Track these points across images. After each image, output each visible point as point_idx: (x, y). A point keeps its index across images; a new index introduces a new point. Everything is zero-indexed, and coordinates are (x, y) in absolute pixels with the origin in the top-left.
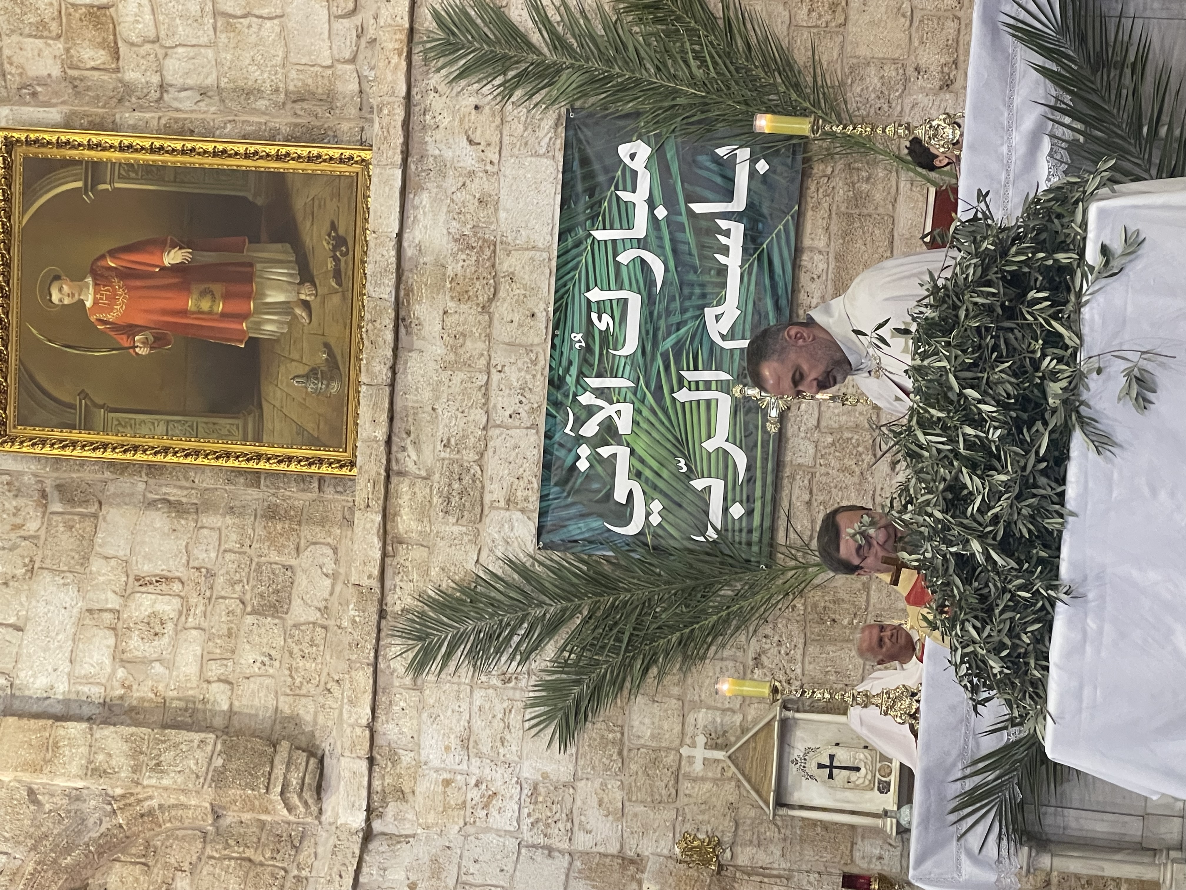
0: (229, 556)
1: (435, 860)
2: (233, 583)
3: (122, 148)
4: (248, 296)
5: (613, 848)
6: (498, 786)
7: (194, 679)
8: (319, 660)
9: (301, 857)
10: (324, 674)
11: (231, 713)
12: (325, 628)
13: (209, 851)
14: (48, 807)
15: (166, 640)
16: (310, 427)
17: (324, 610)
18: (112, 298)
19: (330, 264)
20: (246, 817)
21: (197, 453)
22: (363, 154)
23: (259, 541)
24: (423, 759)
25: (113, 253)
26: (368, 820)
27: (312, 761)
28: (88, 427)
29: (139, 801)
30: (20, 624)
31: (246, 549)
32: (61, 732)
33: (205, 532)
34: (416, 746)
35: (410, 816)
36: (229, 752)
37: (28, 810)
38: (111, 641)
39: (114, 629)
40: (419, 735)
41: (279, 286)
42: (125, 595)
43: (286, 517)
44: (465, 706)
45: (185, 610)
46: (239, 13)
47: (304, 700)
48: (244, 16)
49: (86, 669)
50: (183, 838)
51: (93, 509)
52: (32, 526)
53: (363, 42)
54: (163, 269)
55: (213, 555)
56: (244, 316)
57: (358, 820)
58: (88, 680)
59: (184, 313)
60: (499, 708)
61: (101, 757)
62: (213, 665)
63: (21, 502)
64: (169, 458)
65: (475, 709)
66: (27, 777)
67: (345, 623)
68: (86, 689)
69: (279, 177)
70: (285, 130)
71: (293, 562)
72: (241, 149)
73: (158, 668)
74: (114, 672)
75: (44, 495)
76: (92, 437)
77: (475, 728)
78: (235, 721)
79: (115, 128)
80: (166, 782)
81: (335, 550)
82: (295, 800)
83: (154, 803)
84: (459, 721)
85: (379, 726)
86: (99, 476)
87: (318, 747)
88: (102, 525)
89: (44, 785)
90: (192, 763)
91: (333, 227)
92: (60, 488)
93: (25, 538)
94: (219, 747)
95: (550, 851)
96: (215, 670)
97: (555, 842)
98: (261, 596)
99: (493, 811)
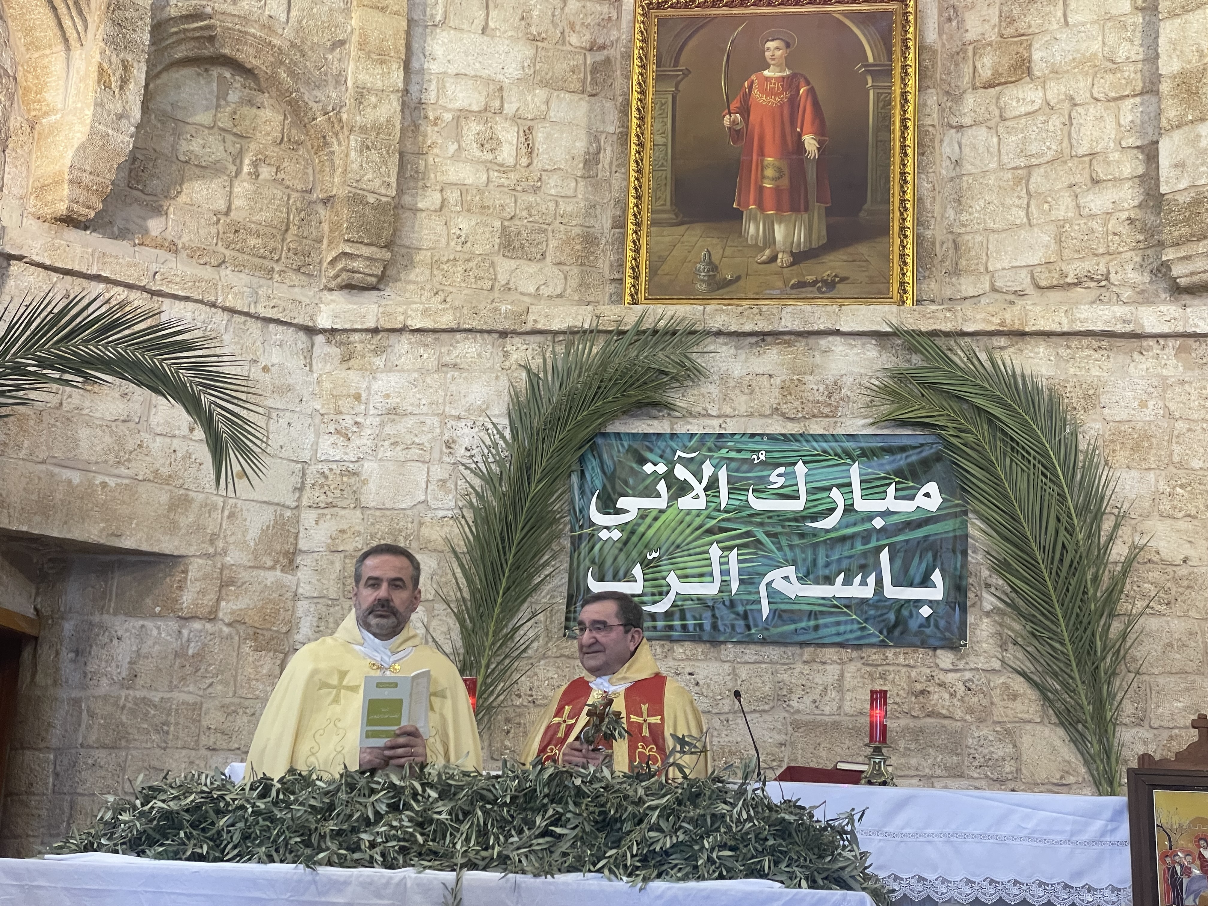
0: (552, 205)
1: (289, 388)
2: (528, 209)
3: (904, 94)
4: (779, 208)
5: (303, 545)
6: (356, 441)
7: (445, 178)
8: (463, 284)
9: (290, 274)
10: (451, 289)
11: (415, 210)
12: (492, 289)
13: (294, 195)
14: (330, 57)
15: (478, 153)
16: (665, 268)
17: (507, 287)
18: (771, 93)
19: (810, 278)
20: (326, 227)
21: (639, 171)
22: (909, 302)
23: (566, 231)
24: (378, 375)
25: (811, 91)
26: (323, 331)
27: (374, 280)
28: (659, 78)
30: (488, 31)
31: (559, 219)
32: (395, 66)
33: (573, 184)
34: (389, 369)
35: (328, 368)
36: (380, 207)
37: (326, 39)
38: (475, 108)
39: (486, 110)
40: (398, 371)
41: (789, 235)
42: (516, 118)
44: (425, 409)
45: (504, 169)
46: (1031, 187)
47: (428, 272)
48: (1028, 193)
49: (451, 86)
50: (305, 173)
51: (589, 89)
52: (574, 39)
53: (1012, 297)
54: (800, 135)
55: (553, 192)
56: (761, 207)
57: (324, 321)
58: (441, 89)
59: (762, 153)
60: (424, 439)
61: (373, 99)
62: (456, 194)
64: (634, 147)
65: (422, 418)
66: (355, 38)
67: (495, 304)
68: (433, 87)
69: (885, 231)
70: (928, 234)
71: (549, 259)
72: (909, 196)
73: (453, 148)
74: (448, 110)
75: (600, 48)
76: (650, 82)
77: (405, 419)
78: (408, 214)
79: (921, 88)
80: (353, 155)
81: (560, 296)
82: (340, 266)
83: (335, 147)
84: (412, 404)
85: (405, 338)
86: (618, 92)
87: (387, 285)
88: (576, 97)
89: (349, 54)
90: (369, 176)
91: (843, 279)
92: (608, 61)
93: (563, 33)
94: (384, 199)
95: (301, 489)
96: (453, 196)
97: (307, 493)
98: (519, 233)
99: (334, 437)
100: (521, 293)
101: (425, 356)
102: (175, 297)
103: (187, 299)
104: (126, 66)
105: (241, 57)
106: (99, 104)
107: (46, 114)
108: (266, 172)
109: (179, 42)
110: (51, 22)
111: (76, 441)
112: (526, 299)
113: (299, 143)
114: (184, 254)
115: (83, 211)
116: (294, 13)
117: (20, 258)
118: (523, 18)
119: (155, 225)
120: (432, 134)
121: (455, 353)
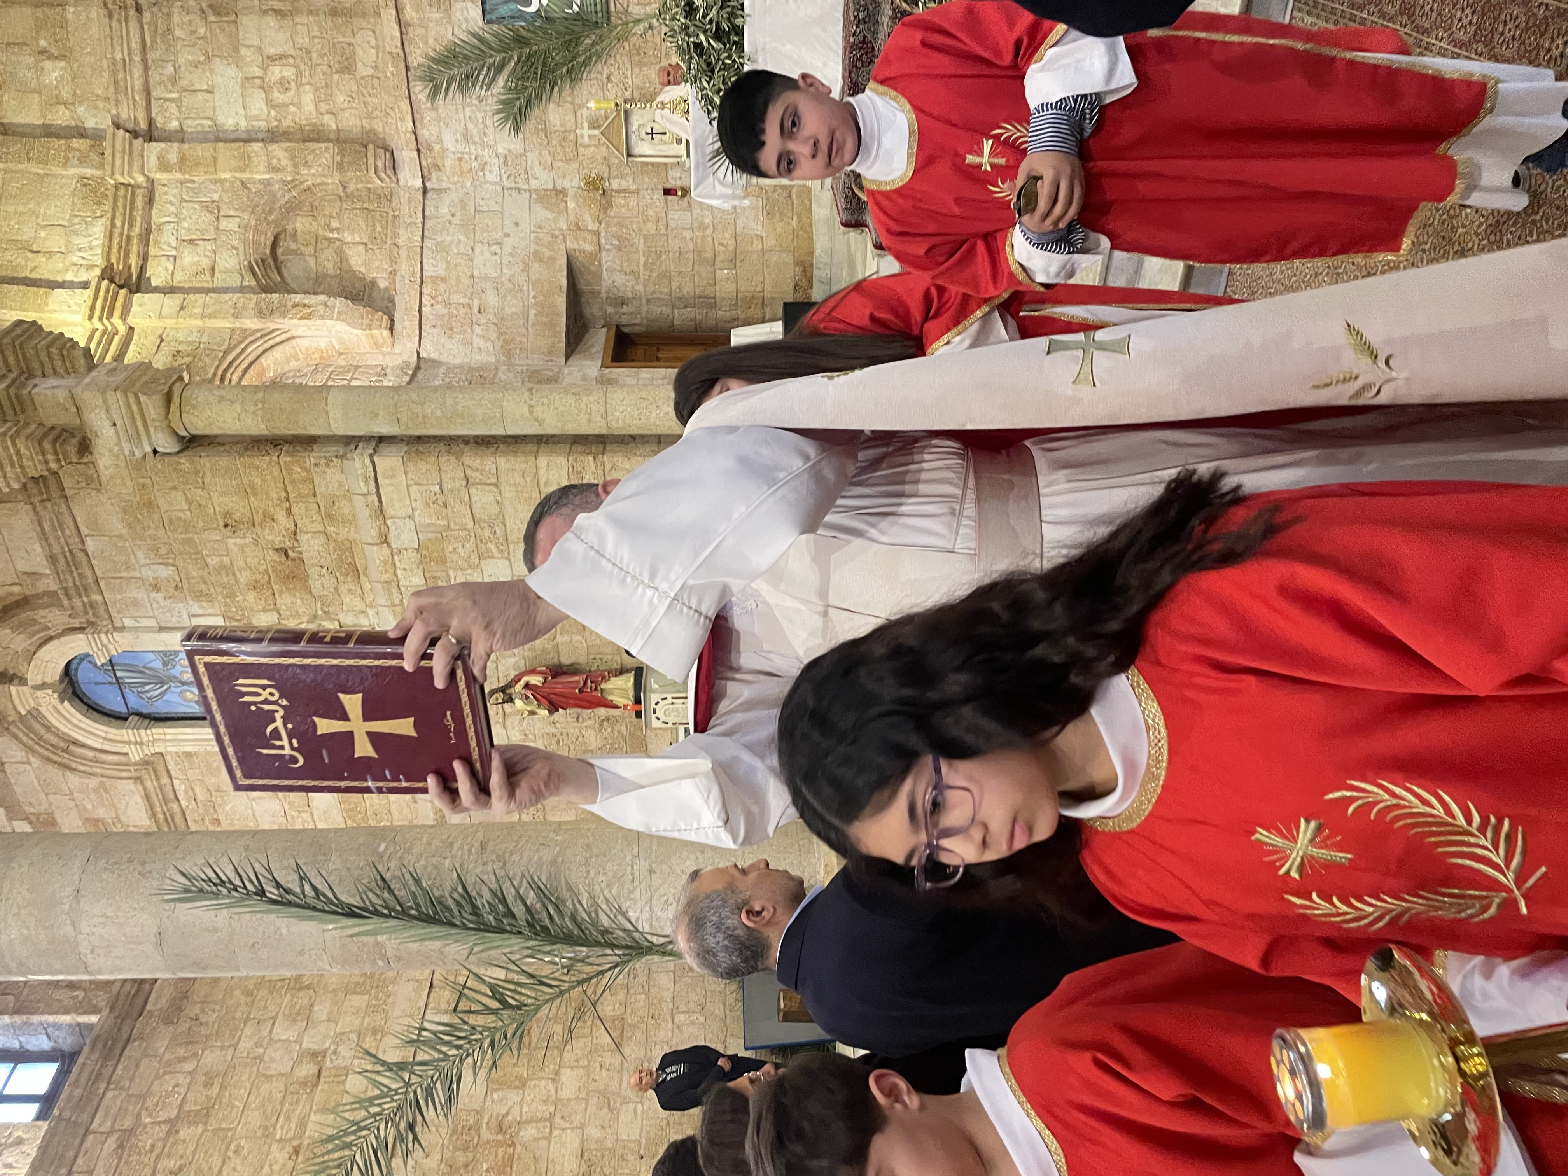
0: (316, 40)
1: (462, 201)
2: (322, 56)
5: (550, 186)
6: (486, 158)
7: (314, 112)
8: (379, 97)
9: (394, 204)
10: (384, 104)
11: (338, 131)
12: (378, 78)
13: (345, 206)
14: (254, 190)
15: (292, 92)
17: (376, 68)
20: (360, 186)
23: (331, 30)
24: (445, 147)
26: (423, 182)
27: (387, 154)
29: (301, 183)
30: (210, 89)
31: (324, 35)
32: (250, 149)
33: (299, 27)
34: (440, 141)
35: (445, 178)
36: (342, 153)
37: (243, 193)
38: (263, 96)
39: (263, 88)
40: (441, 135)
42: (264, 68)
43: (342, 14)
44: (462, 117)
45: (299, 74)
47: (376, 120)
49: (254, 112)
50: (329, 200)
51: (233, 18)
52: (202, 31)
55: (307, 40)
57: (418, 183)
58: (257, 118)
60: (480, 116)
61: (275, 161)
62: (323, 105)
63: (191, 17)
66: (238, 175)
67: (389, 75)
68: (256, 123)
71: (352, 41)
73: (292, 109)
75: (203, 12)
78: (342, 135)
80: (313, 171)
81: (374, 32)
82: (383, 175)
83: (310, 183)
85: (418, 132)
87: (389, 145)
88: (240, 26)
89: (249, 178)
90: (324, 160)
93: (199, 39)
94: (336, 150)
95: (519, 190)
97: (521, 186)
98: (339, 62)
99: (487, 173)
100: (378, 58)
102: (422, 269)
103: (421, 262)
104: (295, 305)
105: (269, 243)
106: (322, 317)
107: (333, 346)
108: (335, 224)
109: (271, 279)
110: (280, 348)
111: (513, 314)
112: (380, 55)
113: (312, 205)
114: (395, 266)
115: (384, 322)
116: (232, 213)
117: (418, 353)
118: (196, 66)
119: (382, 284)
120: (287, 123)
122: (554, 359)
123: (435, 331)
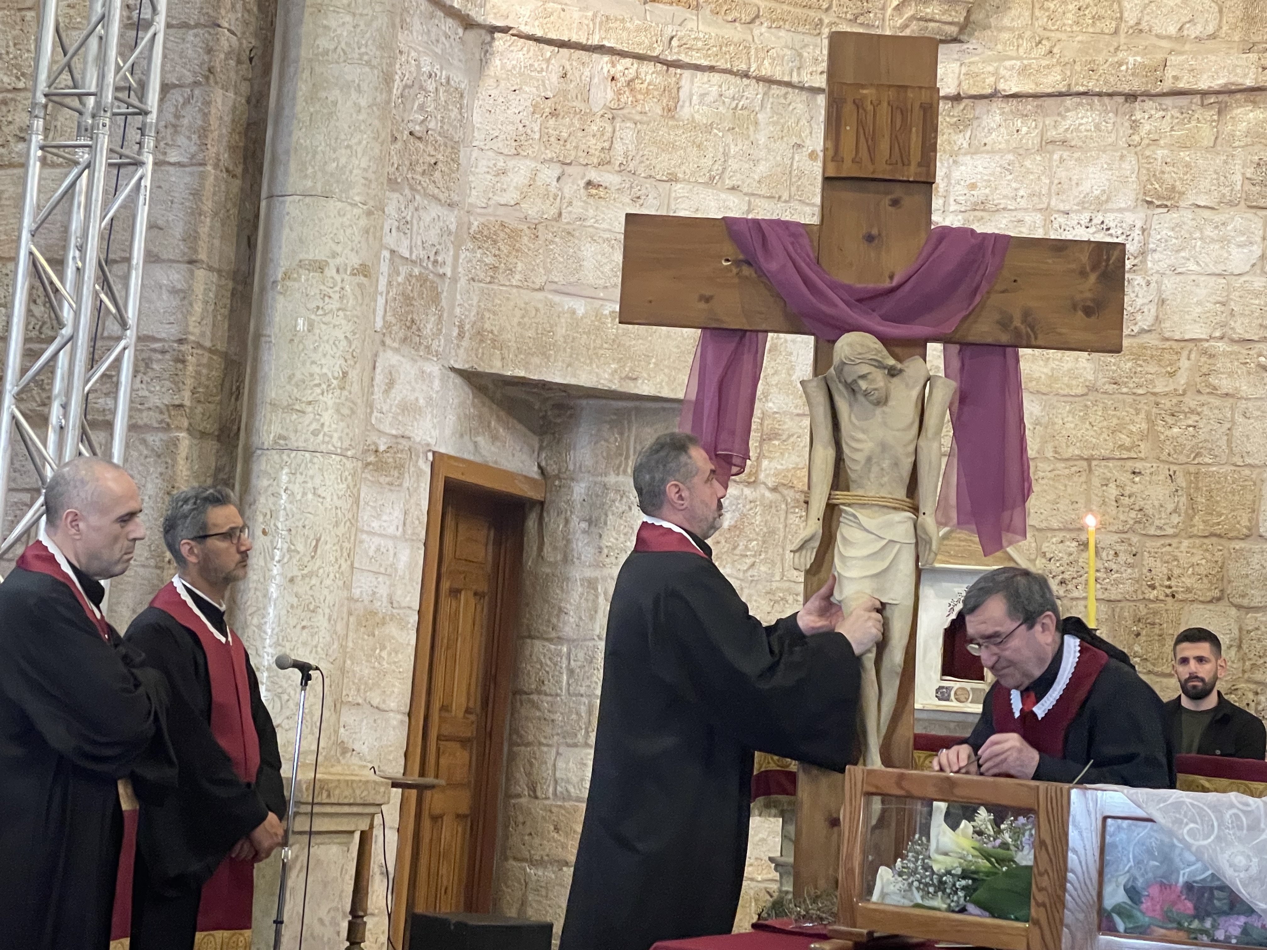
8: (1075, 28)
10: (1059, 35)
12: (1116, 32)
17: (1138, 30)
24: (961, 159)
27: (954, 29)
34: (974, 150)
40: (988, 152)
44: (1023, 203)
47: (1027, 14)
65: (1020, 215)
67: (1121, 55)
77: (997, 216)
81: (1213, 37)
82: (908, 12)
84: (1005, 197)
85: (996, 106)
87: (971, 35)
100: (1157, 36)
101: (1024, 130)
102: (698, 68)
103: (712, 69)
111: (579, 261)
112: (1164, 44)
114: (706, 10)
117: (505, 30)
121: (1066, 124)
122: (465, 343)
123: (554, 78)
